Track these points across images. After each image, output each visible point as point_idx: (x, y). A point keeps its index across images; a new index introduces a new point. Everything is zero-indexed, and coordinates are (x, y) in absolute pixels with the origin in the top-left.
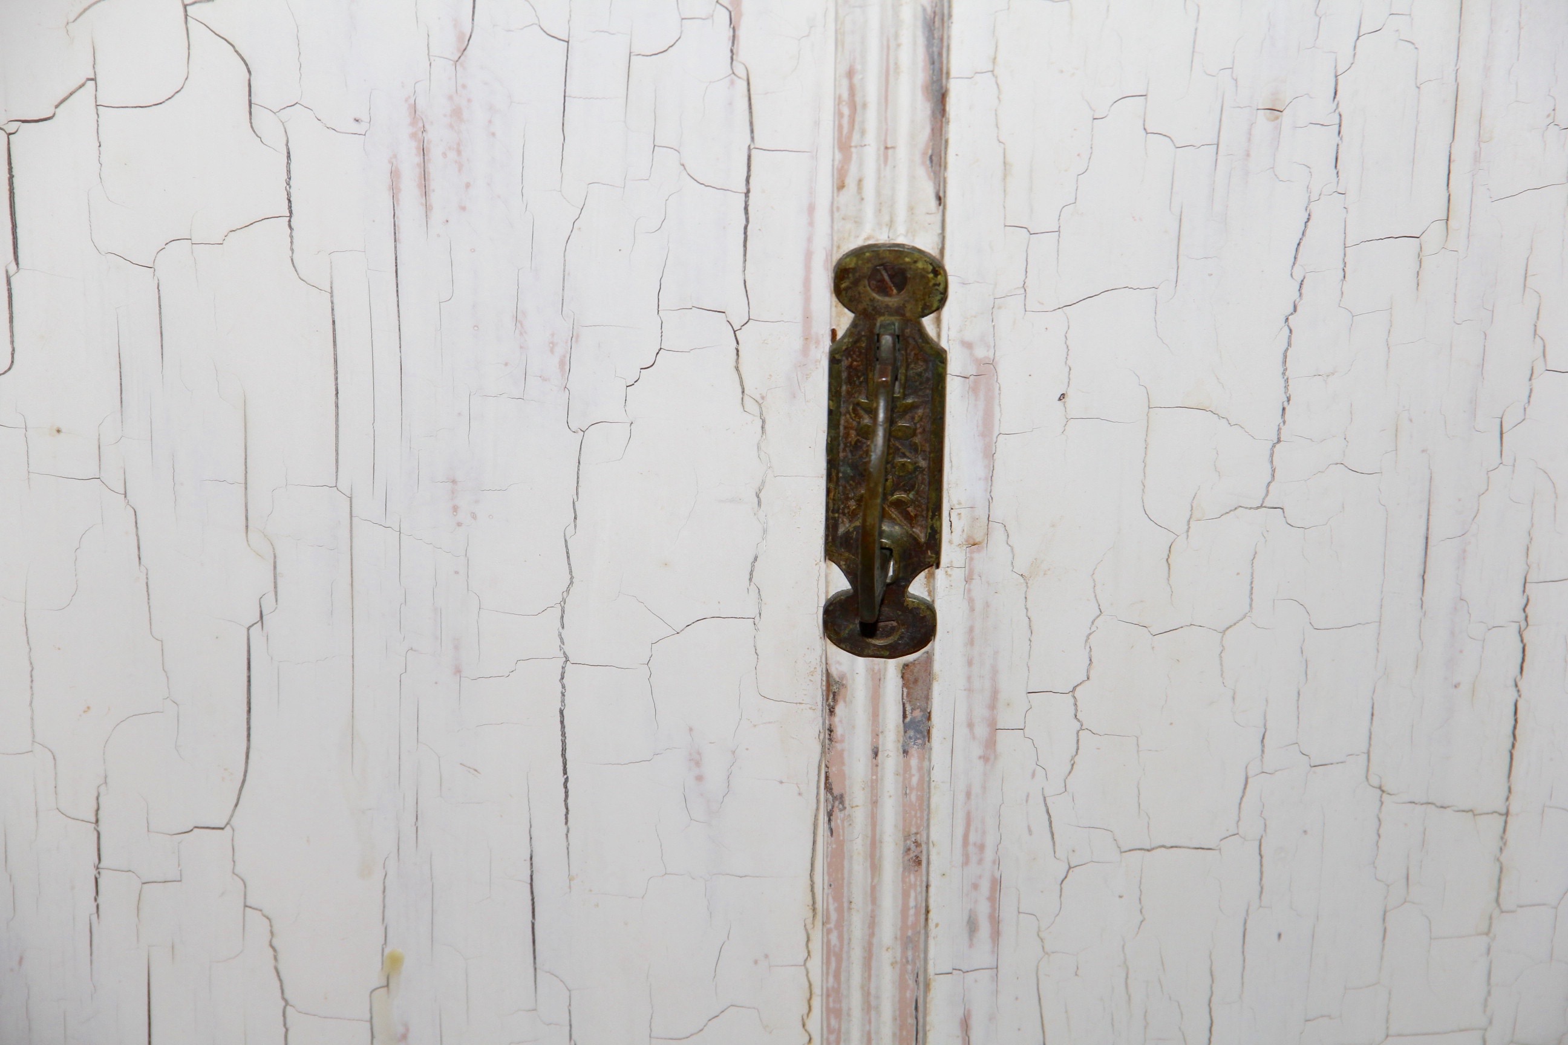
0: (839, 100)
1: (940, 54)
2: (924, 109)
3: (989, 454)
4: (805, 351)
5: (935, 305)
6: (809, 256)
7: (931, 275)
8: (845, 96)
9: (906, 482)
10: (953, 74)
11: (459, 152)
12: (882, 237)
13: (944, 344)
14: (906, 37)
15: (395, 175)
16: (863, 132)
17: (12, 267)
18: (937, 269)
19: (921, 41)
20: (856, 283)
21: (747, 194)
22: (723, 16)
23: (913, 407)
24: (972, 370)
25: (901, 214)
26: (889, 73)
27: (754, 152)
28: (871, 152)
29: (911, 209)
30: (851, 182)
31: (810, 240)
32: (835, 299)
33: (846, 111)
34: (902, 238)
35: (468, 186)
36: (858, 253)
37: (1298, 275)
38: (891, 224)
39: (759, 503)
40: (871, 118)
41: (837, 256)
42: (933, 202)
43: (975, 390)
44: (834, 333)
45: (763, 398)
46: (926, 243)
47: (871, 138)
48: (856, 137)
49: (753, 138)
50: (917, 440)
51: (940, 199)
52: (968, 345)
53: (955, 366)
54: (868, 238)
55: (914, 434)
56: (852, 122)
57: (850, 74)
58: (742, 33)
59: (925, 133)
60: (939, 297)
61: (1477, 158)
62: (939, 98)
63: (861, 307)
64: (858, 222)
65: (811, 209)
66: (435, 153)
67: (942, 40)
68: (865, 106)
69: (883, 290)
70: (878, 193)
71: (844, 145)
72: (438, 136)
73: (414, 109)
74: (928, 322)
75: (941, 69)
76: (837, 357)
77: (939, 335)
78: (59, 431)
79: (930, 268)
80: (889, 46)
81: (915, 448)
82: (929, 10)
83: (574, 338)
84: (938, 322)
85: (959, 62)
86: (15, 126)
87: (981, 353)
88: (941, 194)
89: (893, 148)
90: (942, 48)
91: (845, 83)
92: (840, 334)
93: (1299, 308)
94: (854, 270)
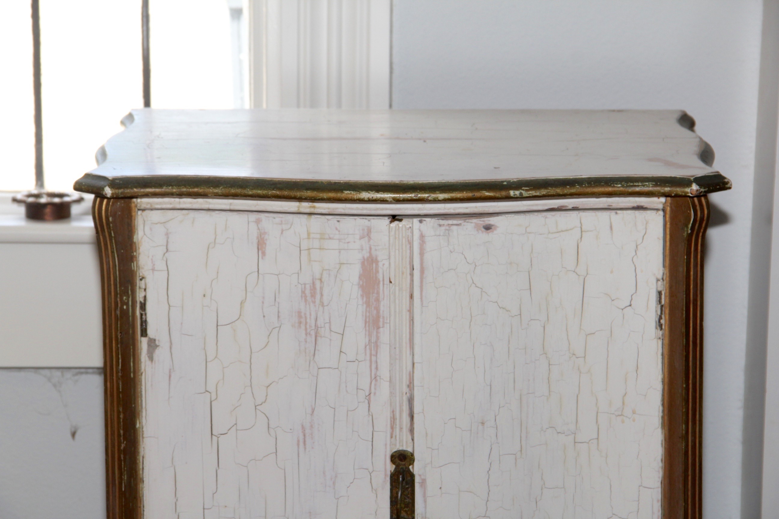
0: (391, 418)
1: (412, 407)
2: (408, 419)
3: (425, 501)
4: (385, 478)
5: (412, 463)
6: (386, 455)
7: (411, 456)
8: (392, 416)
9: (407, 505)
10: (415, 412)
11: (312, 435)
12: (401, 449)
13: (415, 473)
14: (404, 404)
15: (298, 441)
16: (396, 425)
17: (217, 468)
18: (412, 455)
19: (408, 404)
20: (395, 458)
21: (372, 441)
22: (367, 401)
23: (408, 488)
24: (421, 481)
25: (405, 444)
26: (401, 411)
27: (374, 432)
28: (398, 430)
29: (407, 442)
30: (394, 436)
31: (386, 452)
32: (391, 463)
33: (392, 420)
34: (404, 448)
35: (314, 443)
36: (395, 452)
37: (490, 461)
38: (402, 446)
39: (376, 515)
40: (398, 421)
41: (391, 453)
42: (411, 441)
43: (421, 486)
44: (391, 471)
45: (376, 489)
46: (410, 449)
47: (398, 426)
48: (395, 426)
49: (373, 429)
50: (409, 496)
51: (413, 440)
52: (420, 475)
53: (417, 480)
54: (398, 449)
55: (409, 494)
56: (394, 423)
57: (393, 412)
58: (371, 405)
59: (409, 425)
60: (413, 461)
61: (527, 437)
62: (412, 417)
63: (396, 464)
64: (395, 445)
65: (386, 445)
66: (307, 435)
67: (412, 403)
68: (396, 419)
69: (401, 460)
70: (400, 438)
71: (392, 428)
72: (308, 432)
73: (302, 426)
74: (411, 467)
75: (412, 410)
76: (392, 476)
77: (413, 471)
78: (226, 507)
79: (411, 455)
80: (401, 406)
81: (408, 498)
82: (409, 397)
83: (336, 476)
84: (413, 468)
85: (416, 410)
86: (219, 435)
87: (423, 477)
88: (413, 438)
89: (402, 428)
90: (412, 406)
91: (392, 414)
92: (392, 471)
93: (491, 469)
94: (395, 456)
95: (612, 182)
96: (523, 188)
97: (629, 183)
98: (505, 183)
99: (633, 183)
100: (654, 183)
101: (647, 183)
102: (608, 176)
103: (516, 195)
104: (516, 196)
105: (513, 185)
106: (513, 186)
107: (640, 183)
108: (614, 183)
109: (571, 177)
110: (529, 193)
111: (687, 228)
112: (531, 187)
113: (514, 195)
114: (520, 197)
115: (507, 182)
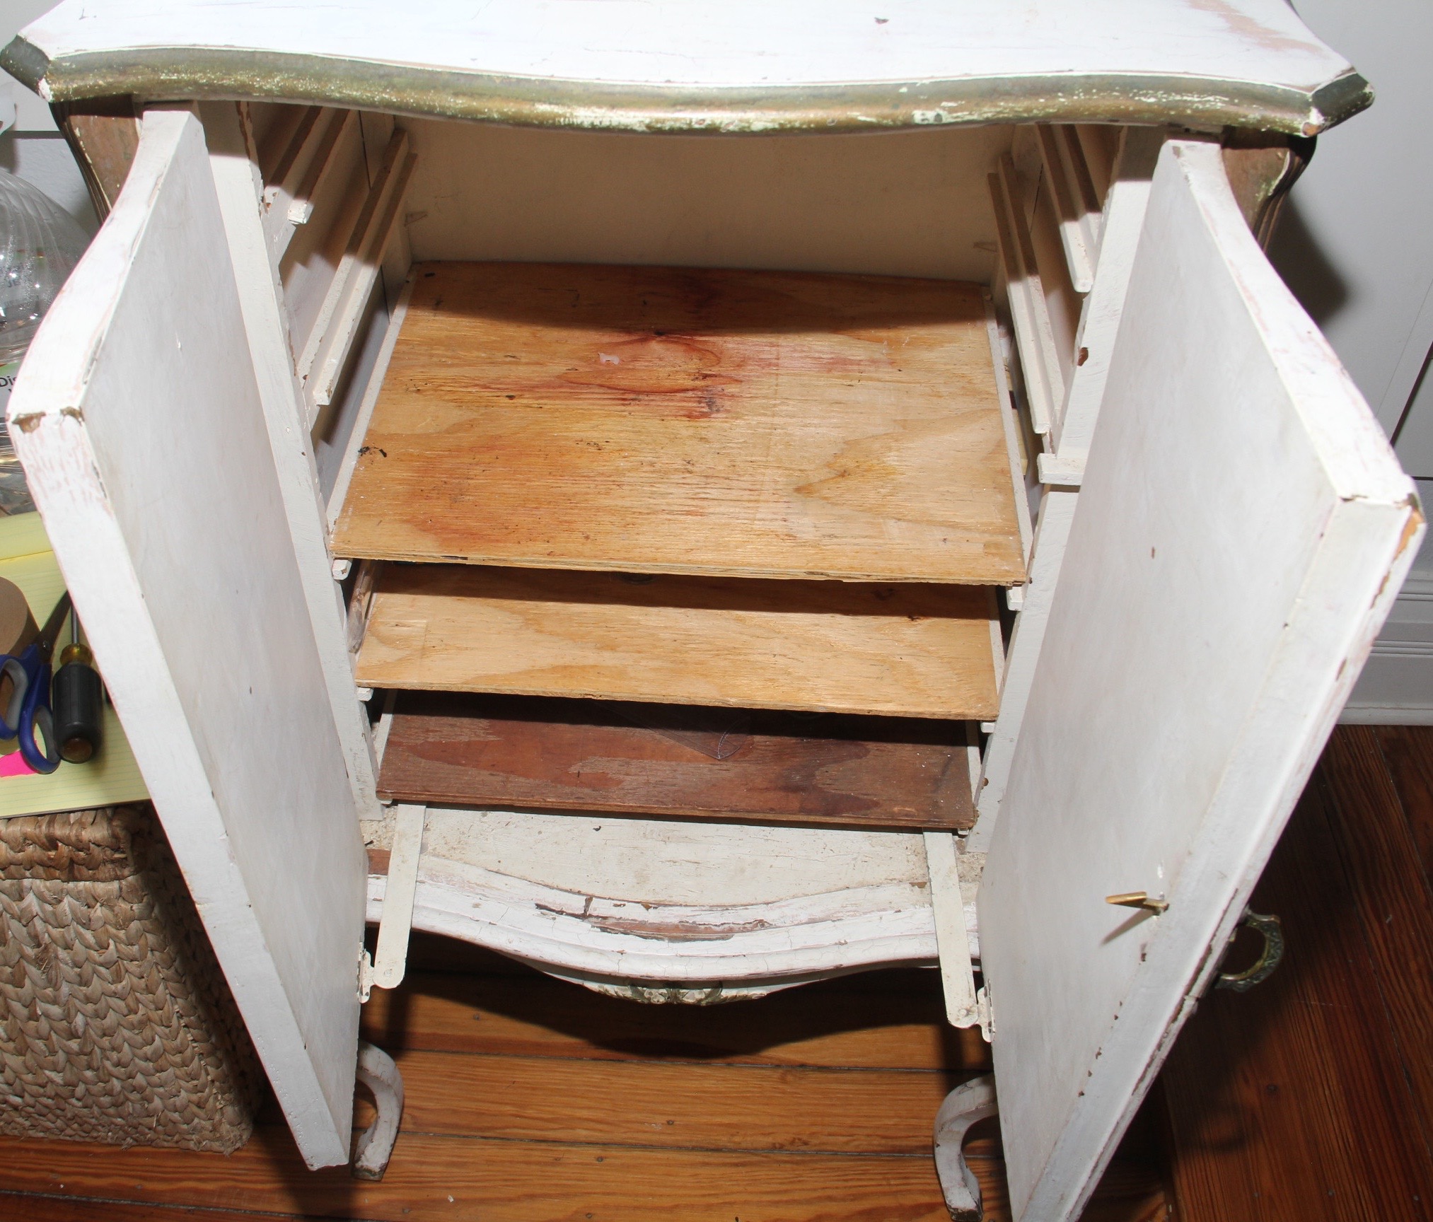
95: (1135, 91)
96: (944, 104)
97: (1173, 94)
98: (904, 90)
99: (1182, 96)
100: (1227, 99)
101: (1211, 98)
102: (1129, 74)
103: (927, 119)
104: (926, 122)
105: (921, 94)
106: (922, 97)
107: (1196, 96)
108: (1141, 92)
109: (1049, 75)
110: (955, 115)
111: (1269, 184)
112: (962, 99)
113: (923, 120)
114: (936, 123)
115: (909, 88)
